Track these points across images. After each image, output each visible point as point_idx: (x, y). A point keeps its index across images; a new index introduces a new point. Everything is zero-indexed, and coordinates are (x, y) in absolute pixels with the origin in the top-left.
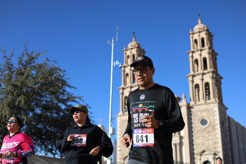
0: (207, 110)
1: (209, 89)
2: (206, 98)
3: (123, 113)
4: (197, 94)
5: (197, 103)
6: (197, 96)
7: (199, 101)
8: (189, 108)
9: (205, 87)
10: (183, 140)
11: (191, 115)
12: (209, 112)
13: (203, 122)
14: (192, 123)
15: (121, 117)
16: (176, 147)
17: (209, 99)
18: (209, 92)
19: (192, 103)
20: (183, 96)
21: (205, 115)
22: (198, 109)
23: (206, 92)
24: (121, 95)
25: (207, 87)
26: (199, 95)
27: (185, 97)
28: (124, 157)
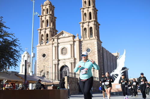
0: (91, 43)
1: (92, 31)
2: (90, 36)
3: (41, 45)
4: (85, 34)
5: (85, 39)
6: (85, 35)
7: (86, 38)
8: (80, 42)
9: (90, 30)
10: (76, 61)
11: (81, 46)
12: (91, 44)
13: (88, 50)
14: (82, 51)
15: (39, 47)
16: (72, 64)
17: (92, 37)
18: (92, 33)
19: (82, 39)
20: (77, 35)
21: (89, 46)
22: (85, 43)
23: (90, 33)
24: (39, 34)
25: (91, 30)
26: (86, 34)
27: (78, 36)
28: (41, 70)
